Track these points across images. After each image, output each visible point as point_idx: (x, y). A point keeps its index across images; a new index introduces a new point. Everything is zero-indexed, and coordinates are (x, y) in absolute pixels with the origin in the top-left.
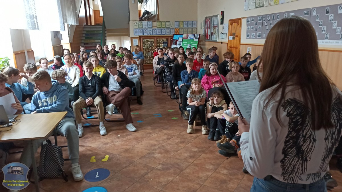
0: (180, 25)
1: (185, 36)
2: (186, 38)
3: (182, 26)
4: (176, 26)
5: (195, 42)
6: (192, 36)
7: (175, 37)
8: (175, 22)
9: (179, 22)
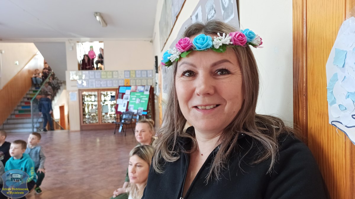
0: (131, 75)
1: (133, 88)
2: (134, 91)
3: (134, 76)
4: (126, 76)
5: (145, 95)
6: (141, 89)
7: (121, 90)
8: (125, 71)
9: (129, 71)
